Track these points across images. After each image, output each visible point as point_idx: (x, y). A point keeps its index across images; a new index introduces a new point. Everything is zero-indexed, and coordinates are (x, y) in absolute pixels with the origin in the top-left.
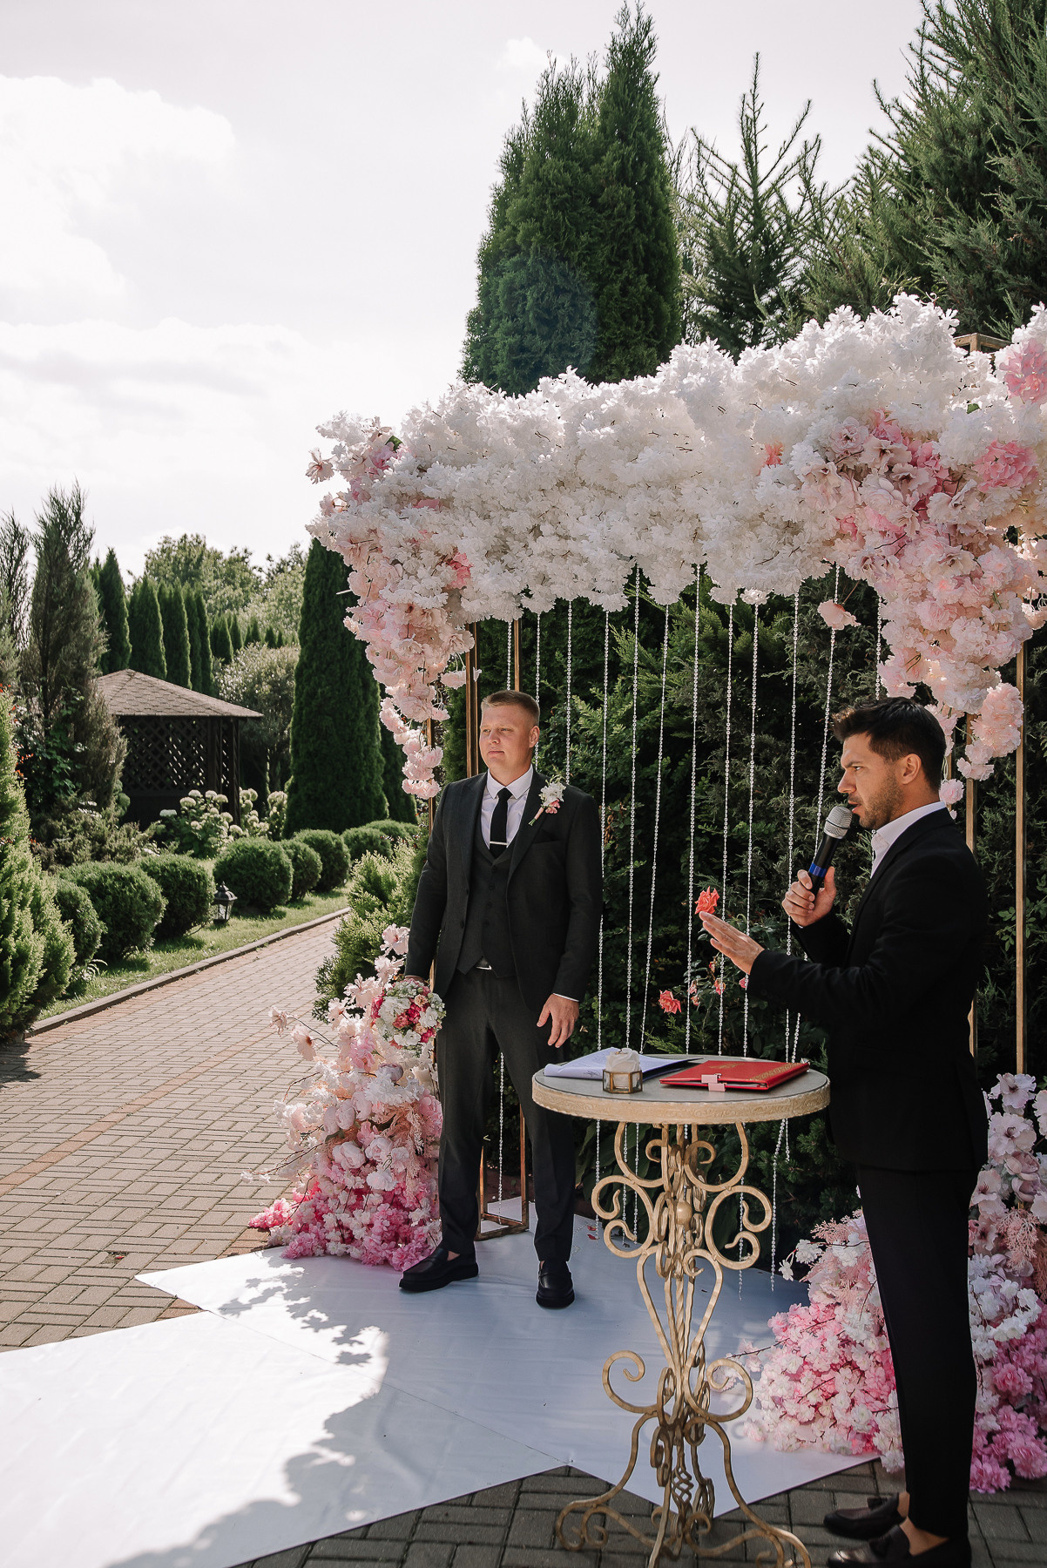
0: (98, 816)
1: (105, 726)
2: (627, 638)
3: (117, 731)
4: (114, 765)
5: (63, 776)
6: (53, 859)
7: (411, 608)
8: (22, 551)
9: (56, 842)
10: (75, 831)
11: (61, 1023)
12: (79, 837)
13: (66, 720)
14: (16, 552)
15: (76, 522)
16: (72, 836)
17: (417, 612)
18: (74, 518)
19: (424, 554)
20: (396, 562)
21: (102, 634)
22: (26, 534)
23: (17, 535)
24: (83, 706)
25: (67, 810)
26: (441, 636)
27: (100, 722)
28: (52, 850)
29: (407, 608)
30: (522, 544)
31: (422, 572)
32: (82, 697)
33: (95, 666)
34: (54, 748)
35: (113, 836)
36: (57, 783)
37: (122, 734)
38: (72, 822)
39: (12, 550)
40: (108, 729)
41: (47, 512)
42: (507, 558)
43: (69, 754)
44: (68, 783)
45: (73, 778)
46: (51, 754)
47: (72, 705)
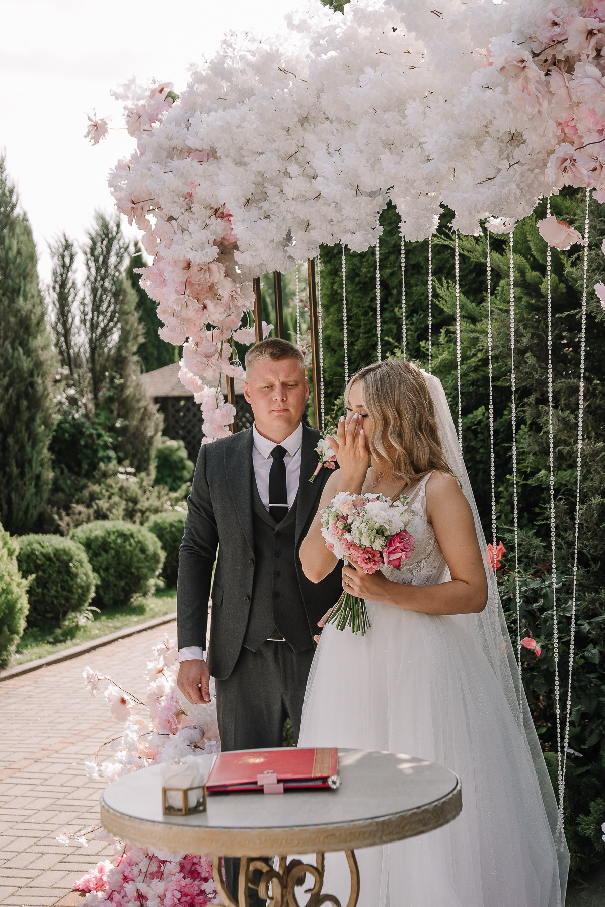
0: (133, 479)
1: (143, 404)
2: (448, 289)
3: (153, 408)
4: (152, 437)
5: (106, 447)
6: (92, 518)
7: (189, 265)
8: (72, 258)
9: (96, 504)
10: (113, 494)
11: (40, 666)
12: (116, 499)
13: (110, 399)
14: (67, 260)
15: (117, 233)
16: (110, 498)
17: (194, 268)
18: (115, 229)
19: (196, 208)
20: (171, 218)
21: (141, 327)
22: (75, 244)
23: (68, 246)
24: (122, 387)
25: (105, 475)
27: (139, 401)
28: (91, 511)
29: (185, 265)
30: (278, 189)
31: (193, 227)
32: (122, 381)
33: (134, 354)
34: (99, 424)
35: (145, 497)
36: (101, 454)
37: (158, 411)
38: (111, 486)
39: (63, 257)
40: (146, 409)
41: (94, 227)
43: (111, 429)
44: (112, 453)
45: (115, 448)
46: (96, 430)
47: (113, 387)
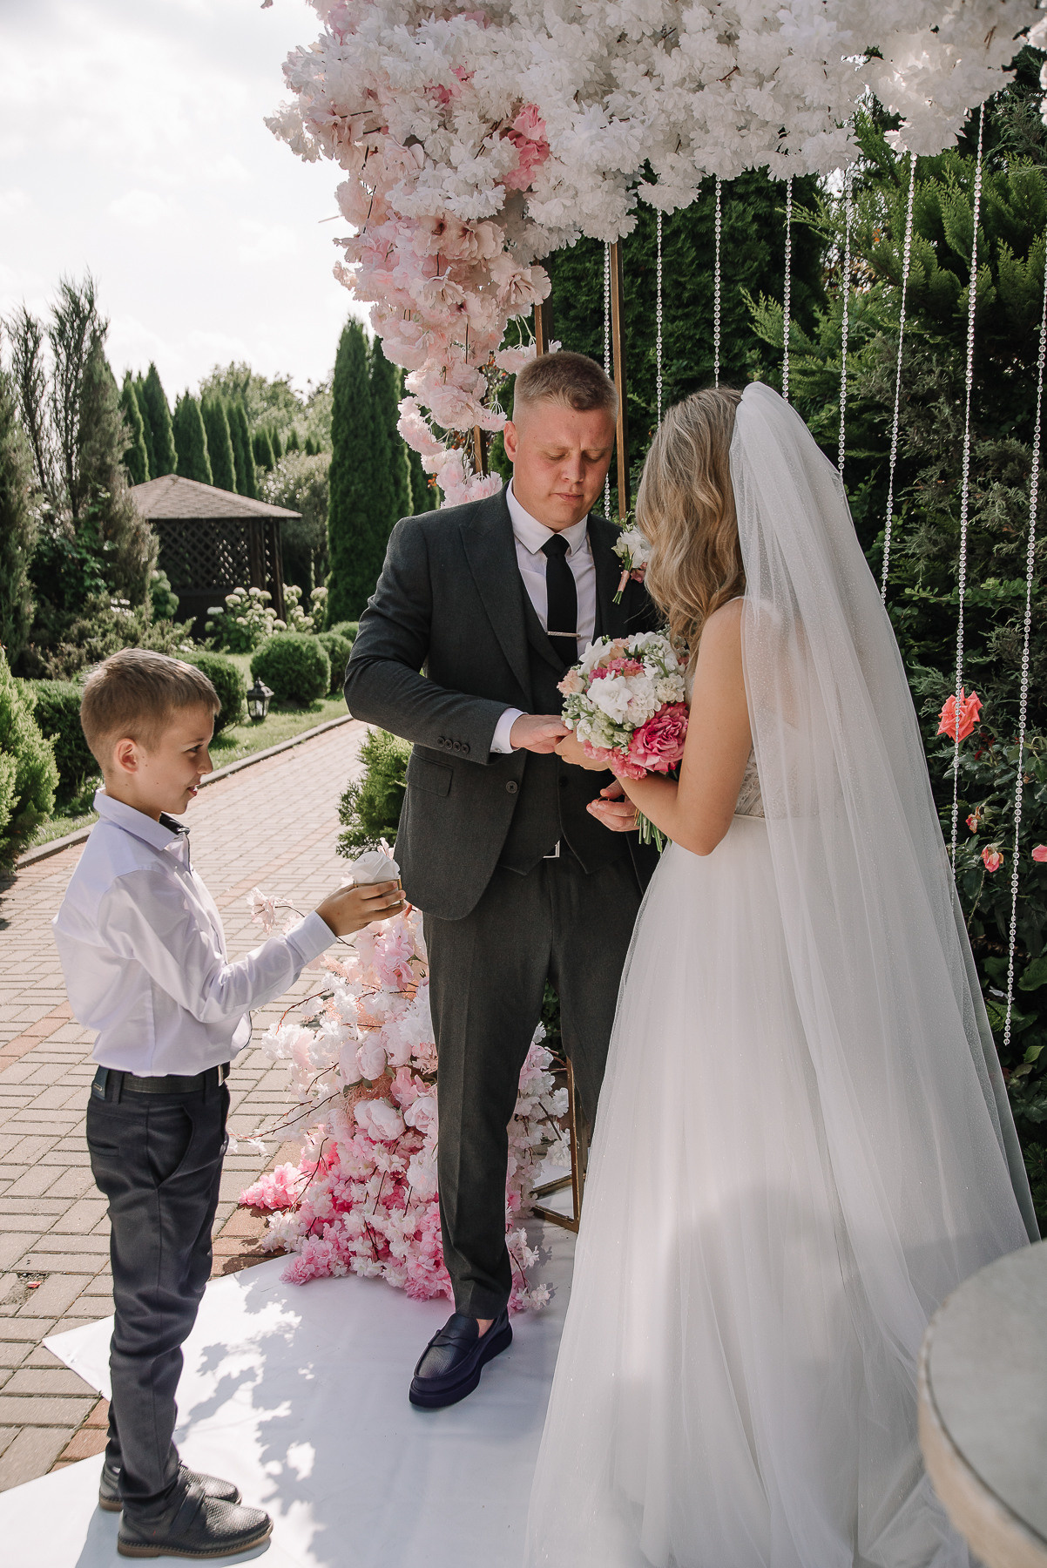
0: (129, 614)
1: (133, 523)
2: (767, 309)
3: (147, 528)
4: (146, 563)
5: (93, 575)
6: (84, 659)
7: (441, 227)
8: (36, 342)
9: (88, 643)
10: (107, 631)
12: (111, 636)
13: (93, 518)
14: (31, 344)
15: (91, 311)
16: (104, 635)
17: (452, 233)
20: (412, 140)
21: (126, 429)
22: (39, 325)
23: (30, 326)
24: (109, 503)
25: (95, 608)
26: (495, 277)
27: (129, 519)
28: (83, 651)
29: (434, 226)
31: (460, 153)
32: (108, 494)
33: (120, 462)
34: (83, 547)
35: (147, 634)
36: (88, 583)
37: (152, 532)
38: (104, 621)
39: (25, 341)
40: (138, 528)
41: (62, 303)
42: (616, 99)
43: (98, 553)
44: (101, 582)
45: (104, 576)
46: (80, 553)
47: (99, 503)
